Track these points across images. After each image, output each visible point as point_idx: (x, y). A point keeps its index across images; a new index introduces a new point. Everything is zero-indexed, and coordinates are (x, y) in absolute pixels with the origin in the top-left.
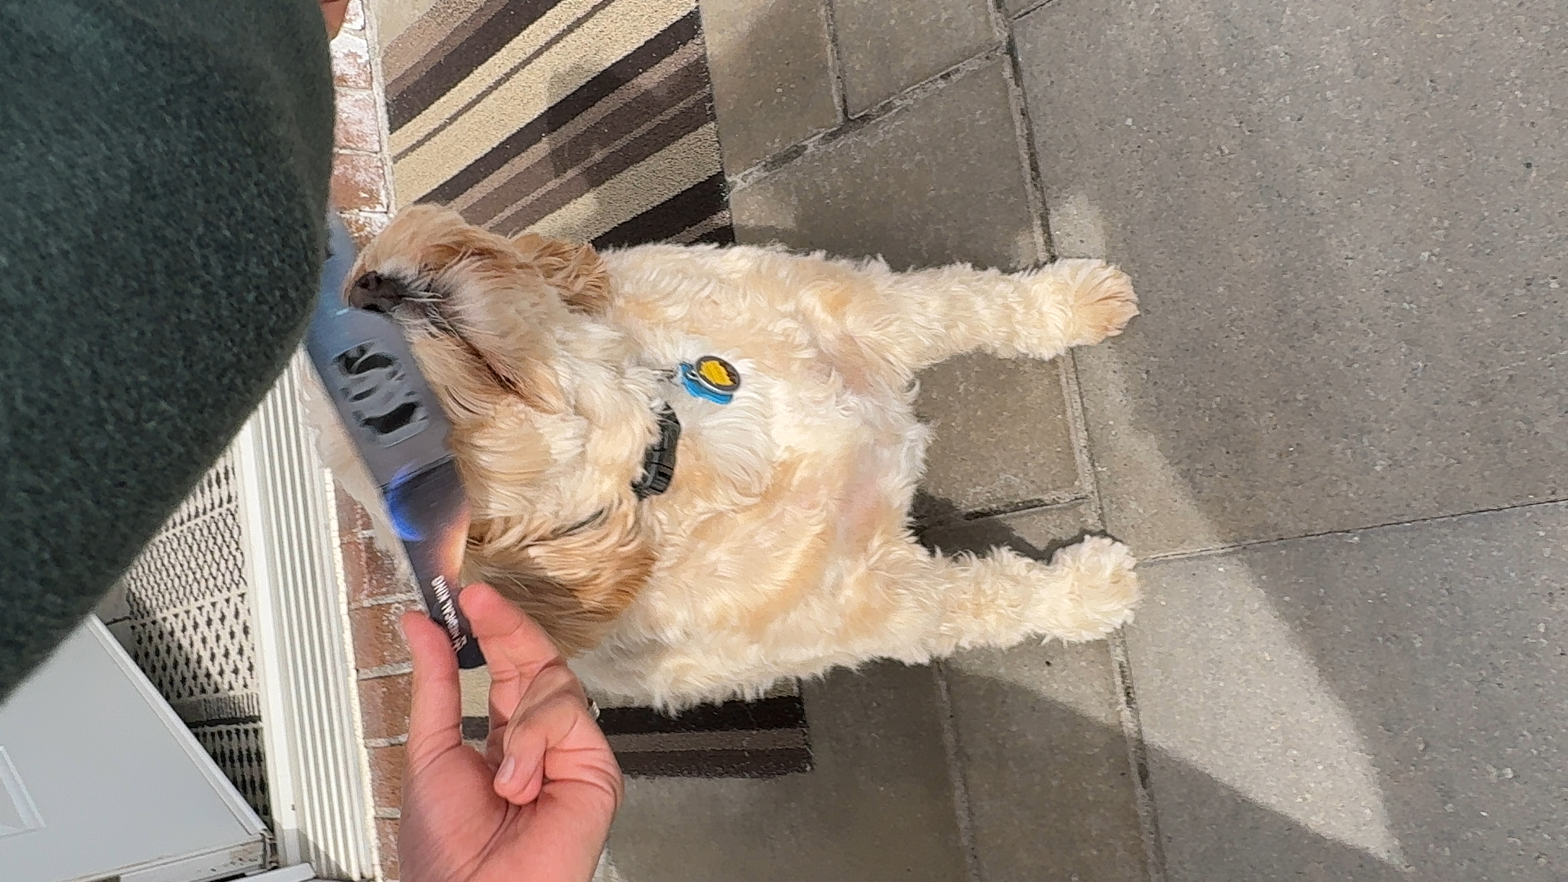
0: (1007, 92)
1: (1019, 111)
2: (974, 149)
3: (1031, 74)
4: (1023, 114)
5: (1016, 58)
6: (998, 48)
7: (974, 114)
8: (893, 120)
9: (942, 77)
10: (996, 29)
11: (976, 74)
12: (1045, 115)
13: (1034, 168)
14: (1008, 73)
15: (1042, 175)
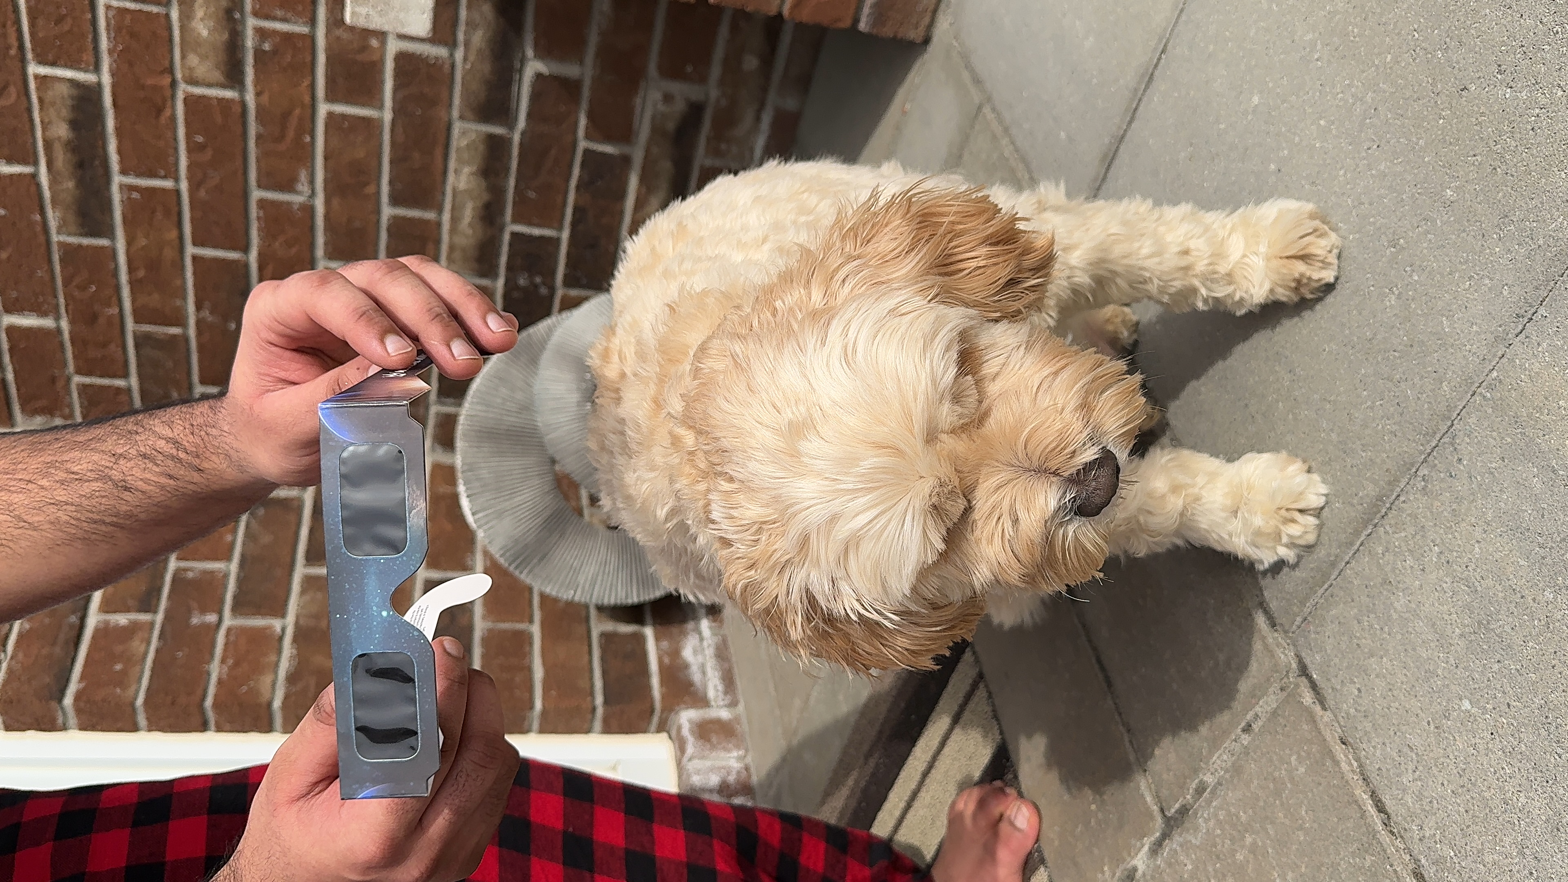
0: (1315, 721)
1: (1339, 741)
2: (1304, 808)
3: (1333, 689)
4: (1344, 743)
5: (1311, 677)
6: (1287, 672)
7: (1289, 763)
8: (1209, 802)
9: (1244, 730)
10: (1279, 652)
11: (1274, 713)
12: (1366, 733)
13: (1381, 808)
14: (1308, 698)
15: (1393, 815)
